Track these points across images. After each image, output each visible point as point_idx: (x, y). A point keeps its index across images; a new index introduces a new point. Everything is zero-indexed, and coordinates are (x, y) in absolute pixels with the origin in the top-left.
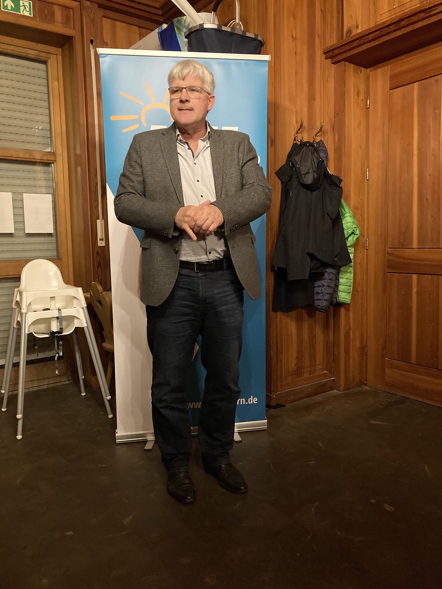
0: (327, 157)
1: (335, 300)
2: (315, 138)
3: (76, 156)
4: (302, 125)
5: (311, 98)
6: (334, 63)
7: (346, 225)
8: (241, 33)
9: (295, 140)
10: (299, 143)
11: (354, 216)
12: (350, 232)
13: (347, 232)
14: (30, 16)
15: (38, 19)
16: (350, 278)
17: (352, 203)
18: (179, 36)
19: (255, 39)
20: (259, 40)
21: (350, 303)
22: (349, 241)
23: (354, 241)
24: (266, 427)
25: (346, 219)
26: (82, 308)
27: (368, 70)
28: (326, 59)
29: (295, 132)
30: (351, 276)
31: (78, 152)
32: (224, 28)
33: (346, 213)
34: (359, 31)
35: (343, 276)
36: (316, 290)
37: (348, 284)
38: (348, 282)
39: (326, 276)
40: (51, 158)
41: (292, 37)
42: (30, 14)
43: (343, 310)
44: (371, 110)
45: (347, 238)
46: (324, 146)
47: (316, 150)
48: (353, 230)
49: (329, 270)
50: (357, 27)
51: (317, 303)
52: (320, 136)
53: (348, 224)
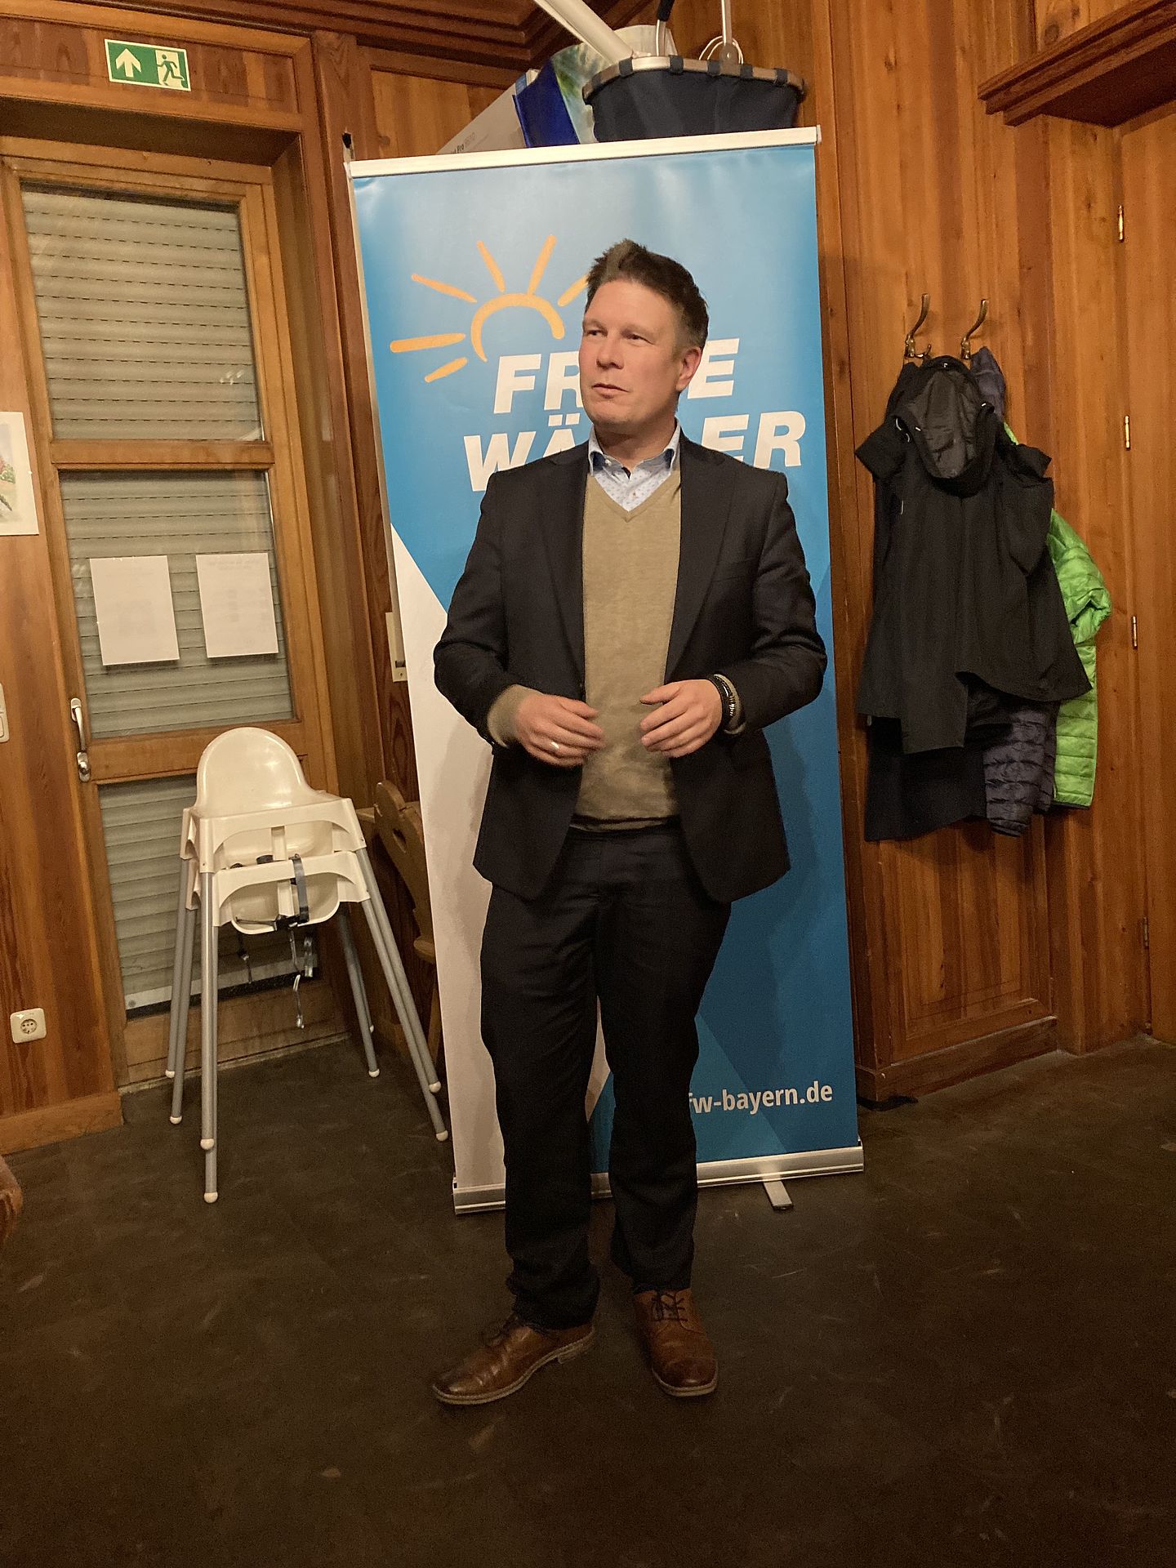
0: (1004, 397)
1: (1046, 800)
2: (967, 343)
3: (323, 445)
4: (924, 313)
5: (951, 231)
6: (1016, 122)
7: (1070, 584)
8: (736, 72)
9: (907, 355)
10: (919, 363)
11: (1093, 556)
12: (1082, 602)
13: (1074, 603)
14: (186, 89)
15: (205, 96)
16: (1088, 734)
17: (1085, 515)
18: (568, 101)
19: (780, 84)
20: (792, 86)
21: (1093, 803)
22: (1080, 628)
23: (1095, 629)
24: (862, 1165)
25: (1069, 565)
26: (355, 852)
27: (1117, 130)
28: (990, 112)
29: (907, 333)
30: (1092, 727)
31: (327, 436)
32: (689, 64)
33: (1068, 550)
34: (1082, 23)
35: (1065, 731)
36: (991, 773)
37: (1082, 751)
38: (1082, 747)
39: (1018, 732)
40: (260, 456)
41: (888, 64)
42: (184, 84)
43: (1071, 825)
44: (1130, 247)
45: (1074, 621)
46: (994, 365)
47: (970, 378)
48: (1092, 597)
49: (1025, 716)
50: (1076, 12)
51: (992, 811)
52: (981, 336)
53: (1075, 582)
